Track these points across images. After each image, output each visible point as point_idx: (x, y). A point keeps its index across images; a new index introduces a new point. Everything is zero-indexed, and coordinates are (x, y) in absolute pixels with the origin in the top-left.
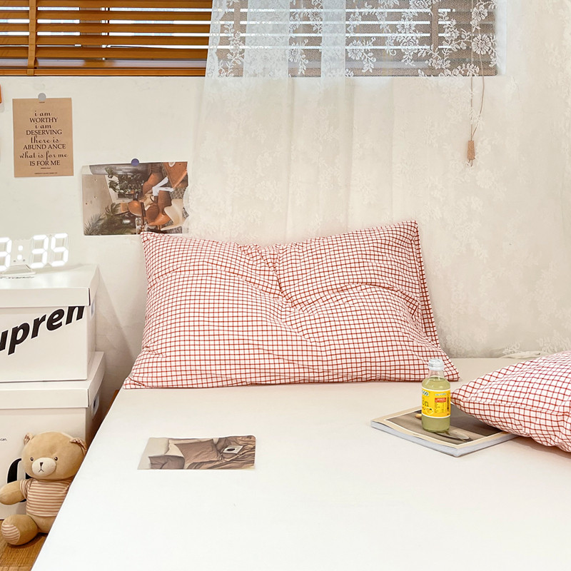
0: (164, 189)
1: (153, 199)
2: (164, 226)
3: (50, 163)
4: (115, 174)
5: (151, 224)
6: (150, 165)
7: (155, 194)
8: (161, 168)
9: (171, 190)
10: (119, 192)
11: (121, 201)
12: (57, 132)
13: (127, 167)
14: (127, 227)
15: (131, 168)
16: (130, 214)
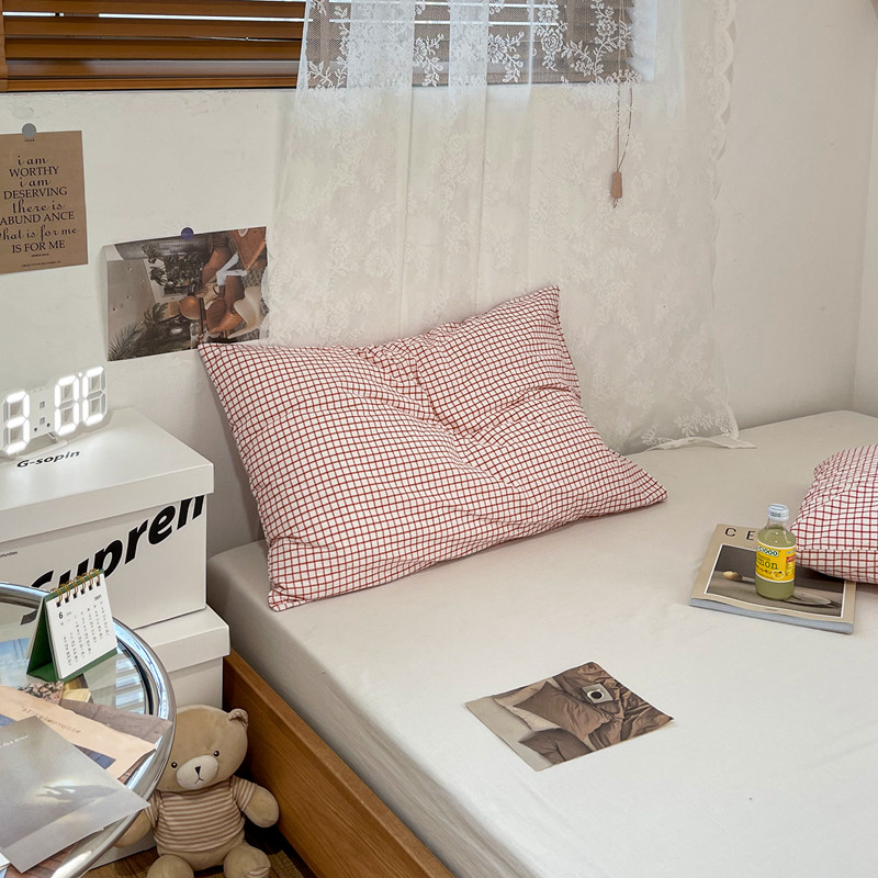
0: (233, 273)
1: (217, 290)
2: (233, 331)
4: (159, 256)
5: (213, 330)
6: (211, 236)
7: (220, 282)
8: (227, 239)
9: (244, 273)
10: (167, 285)
11: (169, 299)
12: (59, 192)
13: (176, 243)
14: (178, 340)
15: (182, 243)
16: (182, 318)
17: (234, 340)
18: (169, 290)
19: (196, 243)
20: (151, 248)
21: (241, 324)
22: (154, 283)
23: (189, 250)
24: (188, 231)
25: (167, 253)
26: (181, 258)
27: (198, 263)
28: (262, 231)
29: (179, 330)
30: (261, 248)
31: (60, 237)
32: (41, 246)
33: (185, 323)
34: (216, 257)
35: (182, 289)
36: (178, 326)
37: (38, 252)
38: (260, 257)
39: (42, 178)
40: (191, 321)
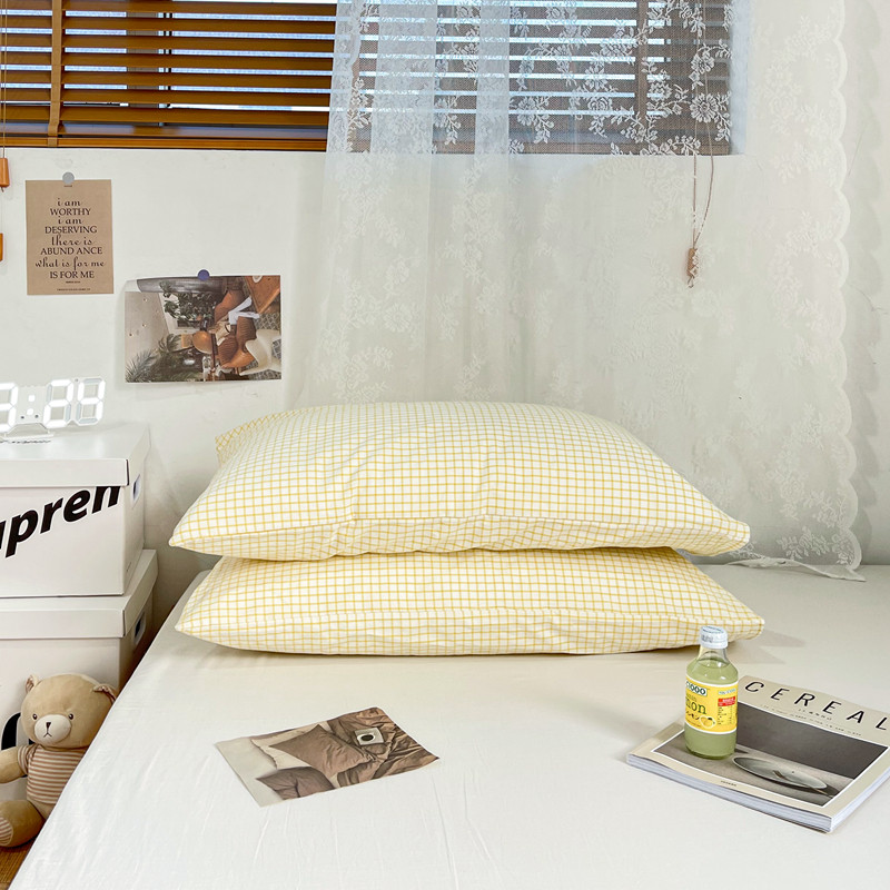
0: (245, 315)
1: (229, 329)
2: (244, 369)
3: (79, 274)
5: (225, 366)
6: (226, 279)
7: (232, 321)
8: (241, 283)
9: (256, 316)
10: (180, 319)
11: (182, 331)
12: (90, 230)
13: (192, 282)
14: (191, 371)
15: (198, 282)
16: (195, 350)
17: (246, 378)
18: (182, 323)
19: (209, 284)
20: (168, 285)
22: (168, 315)
23: (203, 289)
24: (204, 273)
25: (181, 290)
26: (194, 295)
27: (211, 302)
28: (276, 280)
29: (192, 362)
30: (275, 294)
31: (89, 269)
32: (74, 275)
33: (198, 356)
34: (229, 298)
35: (194, 324)
36: (191, 357)
37: (71, 279)
38: (273, 303)
39: (76, 217)
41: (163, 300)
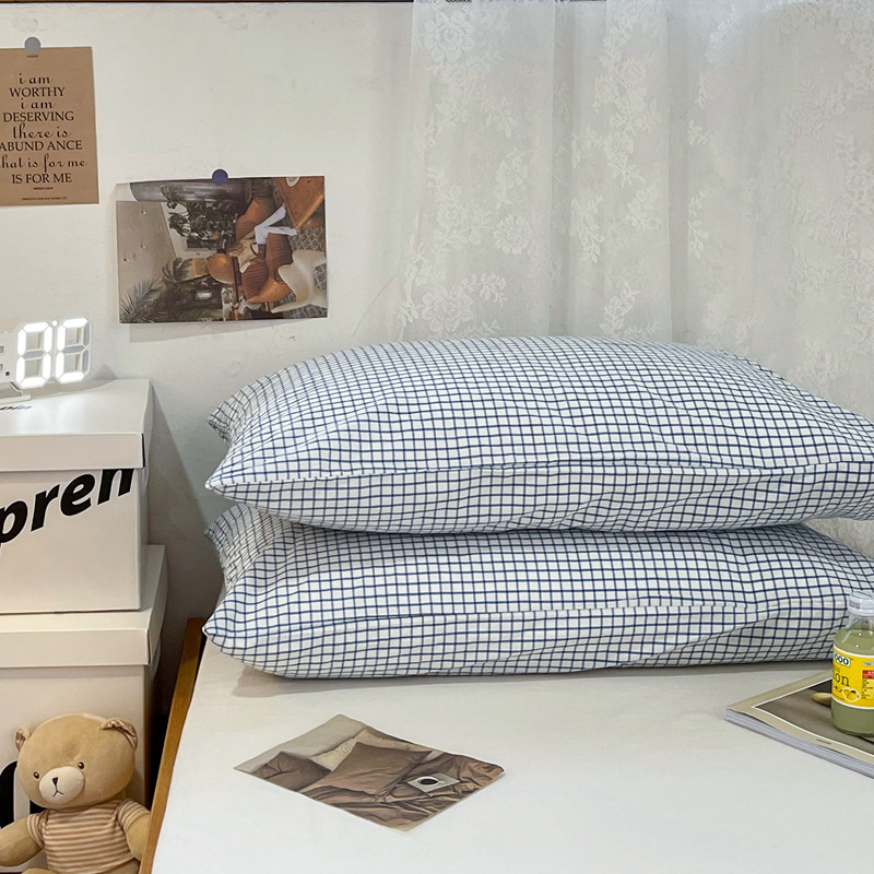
0: (277, 231)
1: (256, 251)
2: (277, 304)
3: (51, 178)
4: (181, 200)
5: (251, 300)
6: (250, 182)
7: (260, 239)
8: (271, 188)
9: (292, 232)
10: (190, 236)
11: (193, 254)
12: (64, 117)
13: (204, 186)
14: (206, 307)
15: (212, 187)
16: (211, 280)
17: (279, 316)
18: (193, 243)
19: (228, 189)
20: (174, 191)
21: (288, 296)
22: (173, 232)
23: (220, 196)
24: (220, 175)
25: (191, 198)
26: (208, 205)
27: (231, 213)
28: (319, 182)
29: (207, 295)
30: (318, 202)
31: (66, 170)
32: (44, 178)
33: (216, 288)
34: (254, 208)
35: (210, 244)
36: (205, 289)
37: (41, 185)
38: (314, 215)
39: (46, 99)
40: (222, 285)
41: (167, 212)
